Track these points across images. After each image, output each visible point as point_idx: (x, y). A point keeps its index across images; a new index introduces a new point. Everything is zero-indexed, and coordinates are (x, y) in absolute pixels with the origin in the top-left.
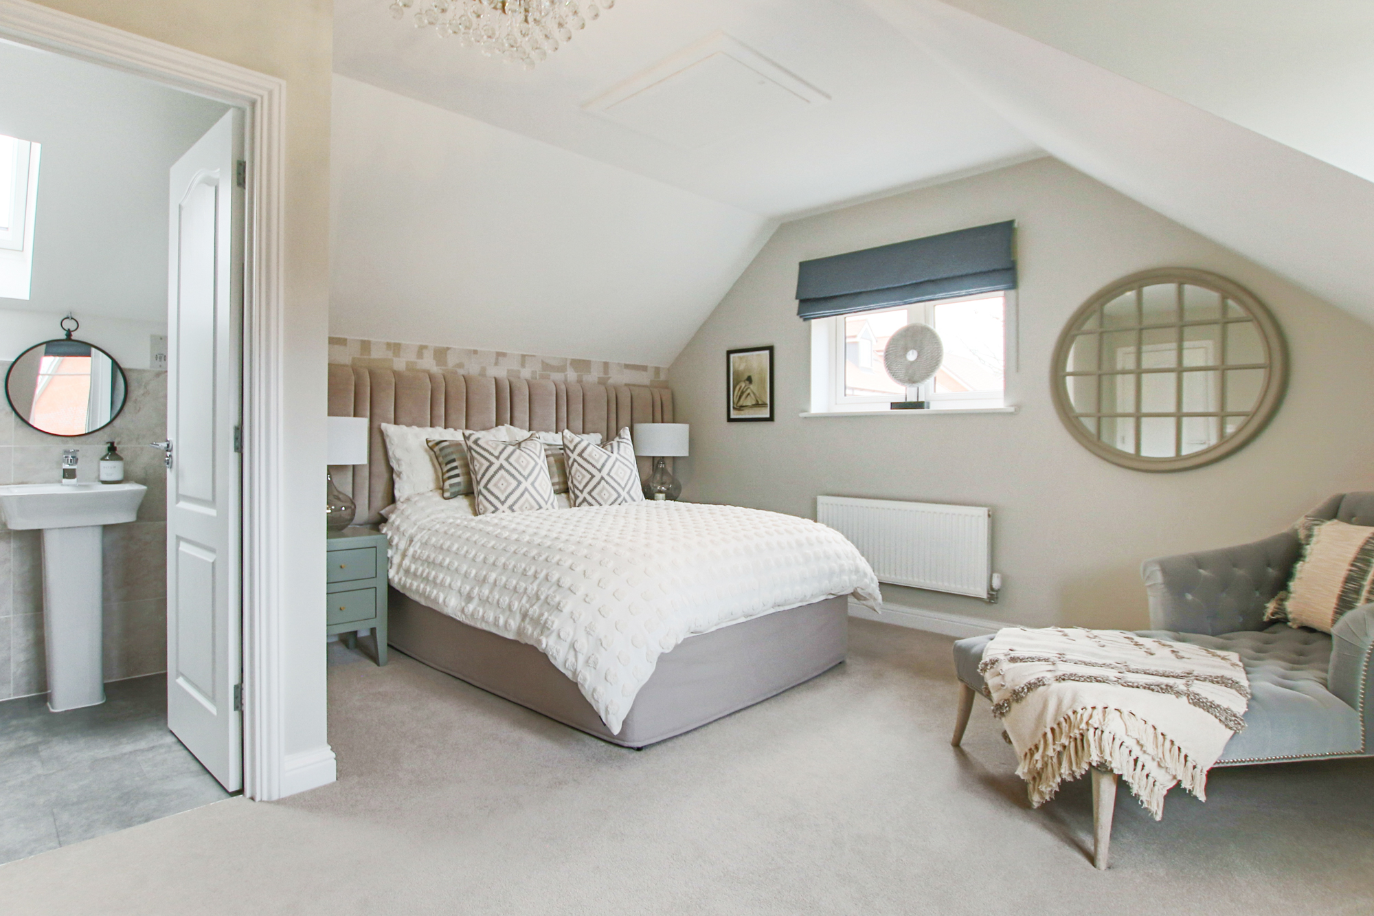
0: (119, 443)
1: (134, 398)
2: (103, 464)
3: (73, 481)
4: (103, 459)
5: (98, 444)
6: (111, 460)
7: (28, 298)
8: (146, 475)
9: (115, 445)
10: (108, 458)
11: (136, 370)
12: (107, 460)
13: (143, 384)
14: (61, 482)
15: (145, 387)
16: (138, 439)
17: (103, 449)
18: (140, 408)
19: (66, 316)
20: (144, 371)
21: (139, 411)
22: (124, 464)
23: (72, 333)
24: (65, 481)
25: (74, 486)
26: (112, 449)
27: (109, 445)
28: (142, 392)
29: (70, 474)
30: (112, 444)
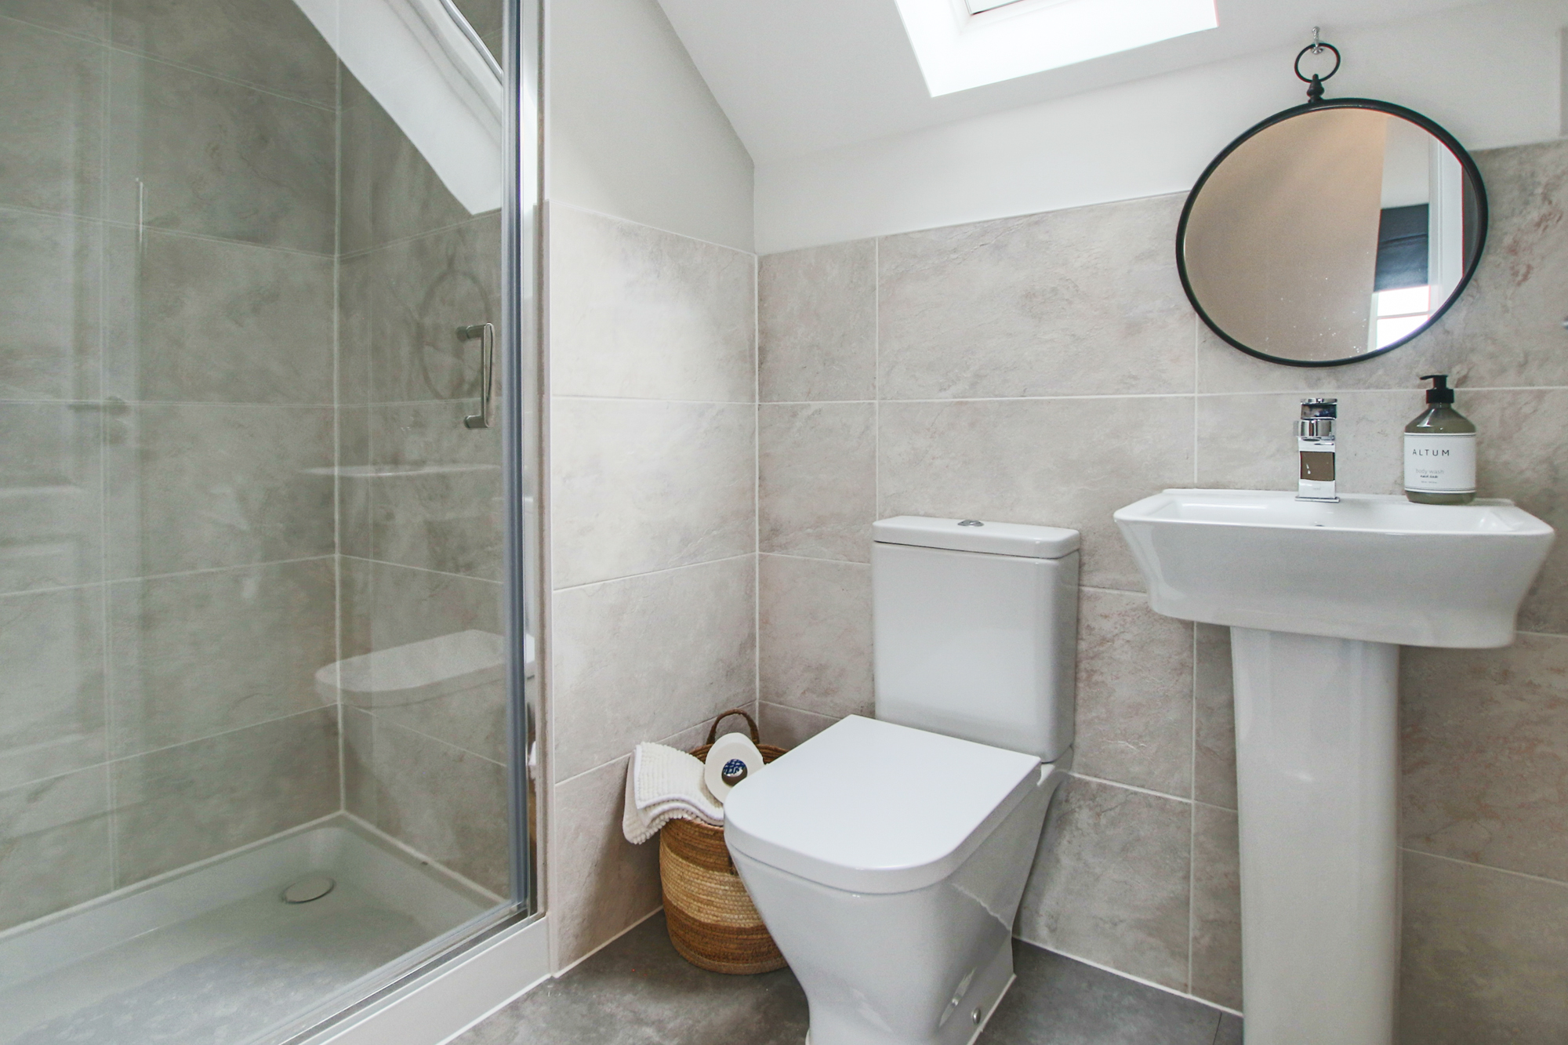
0: (1462, 381)
1: (1508, 240)
2: (1413, 441)
3: (1326, 488)
4: (1413, 428)
5: (1400, 385)
6: (1437, 431)
7: (1213, 24)
8: (1555, 480)
9: (1449, 385)
10: (1425, 424)
11: (1514, 148)
12: (1425, 430)
13: (1539, 190)
14: (1296, 488)
15: (1546, 198)
16: (1523, 366)
17: (1414, 398)
18: (1529, 268)
19: (1310, 44)
20: (1541, 147)
21: (1525, 277)
22: (1479, 444)
23: (1323, 84)
24: (1304, 484)
25: (1326, 500)
26: (1440, 396)
27: (1430, 384)
28: (1534, 215)
29: (1318, 467)
30: (1440, 380)
